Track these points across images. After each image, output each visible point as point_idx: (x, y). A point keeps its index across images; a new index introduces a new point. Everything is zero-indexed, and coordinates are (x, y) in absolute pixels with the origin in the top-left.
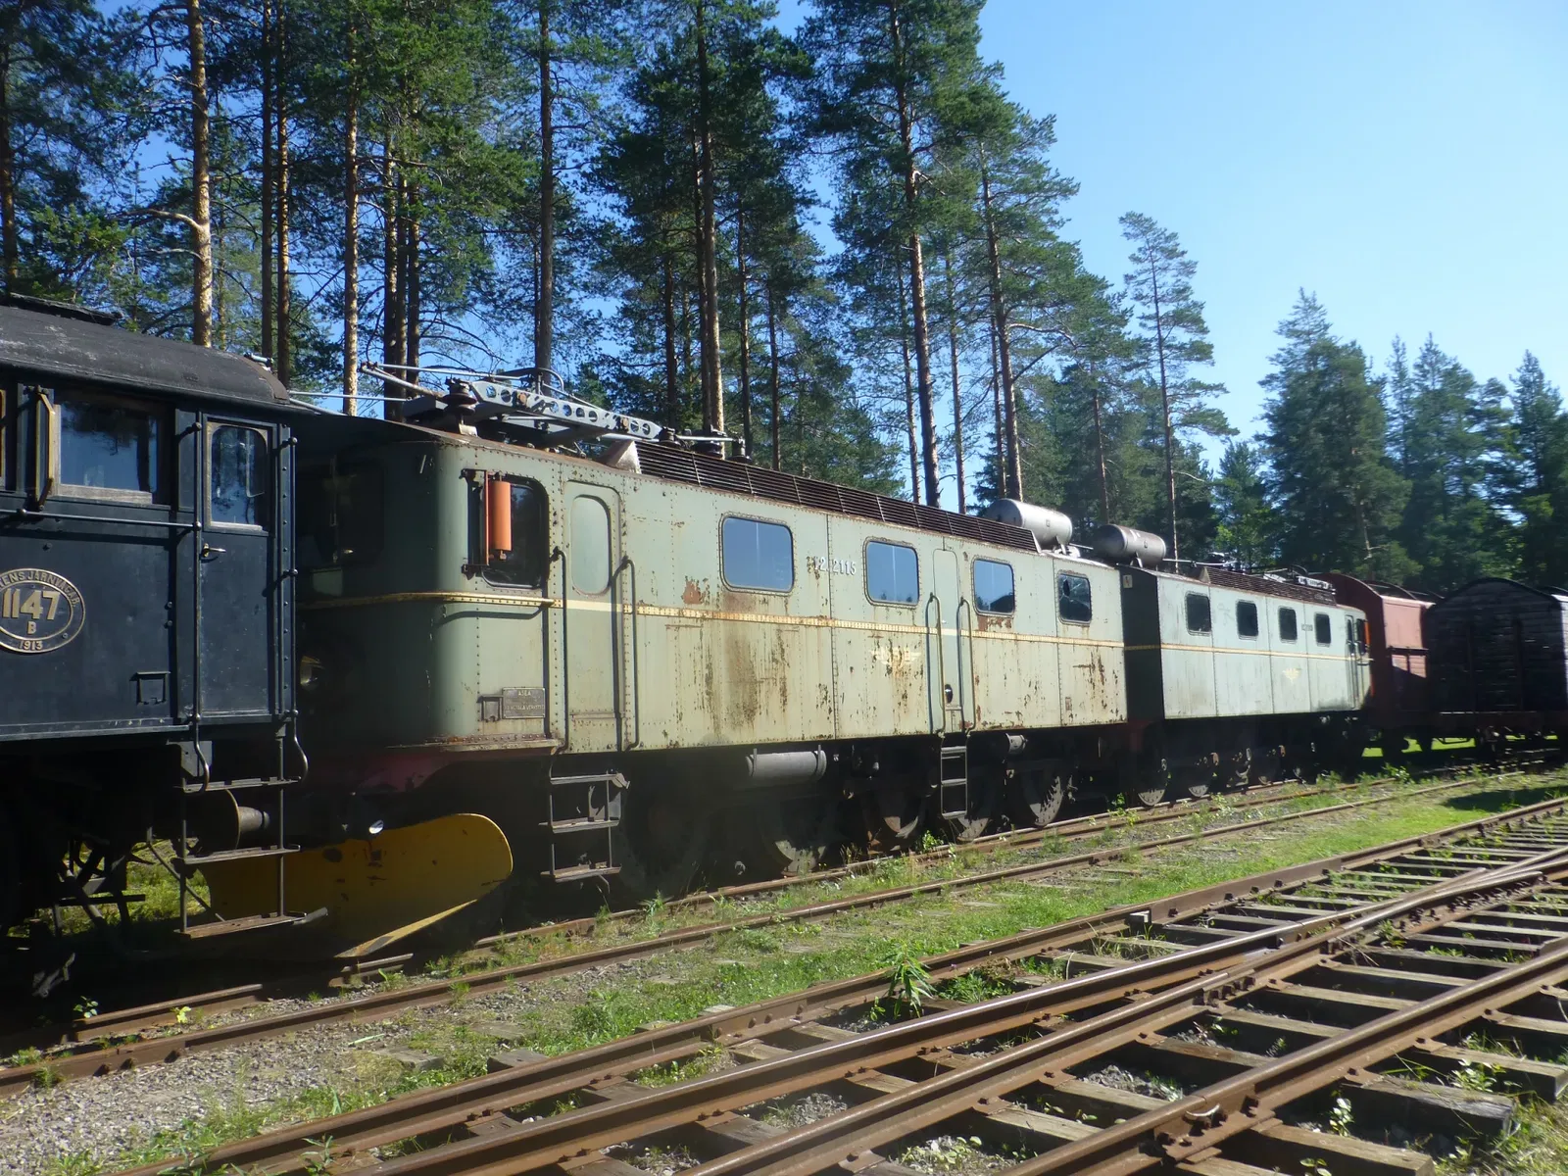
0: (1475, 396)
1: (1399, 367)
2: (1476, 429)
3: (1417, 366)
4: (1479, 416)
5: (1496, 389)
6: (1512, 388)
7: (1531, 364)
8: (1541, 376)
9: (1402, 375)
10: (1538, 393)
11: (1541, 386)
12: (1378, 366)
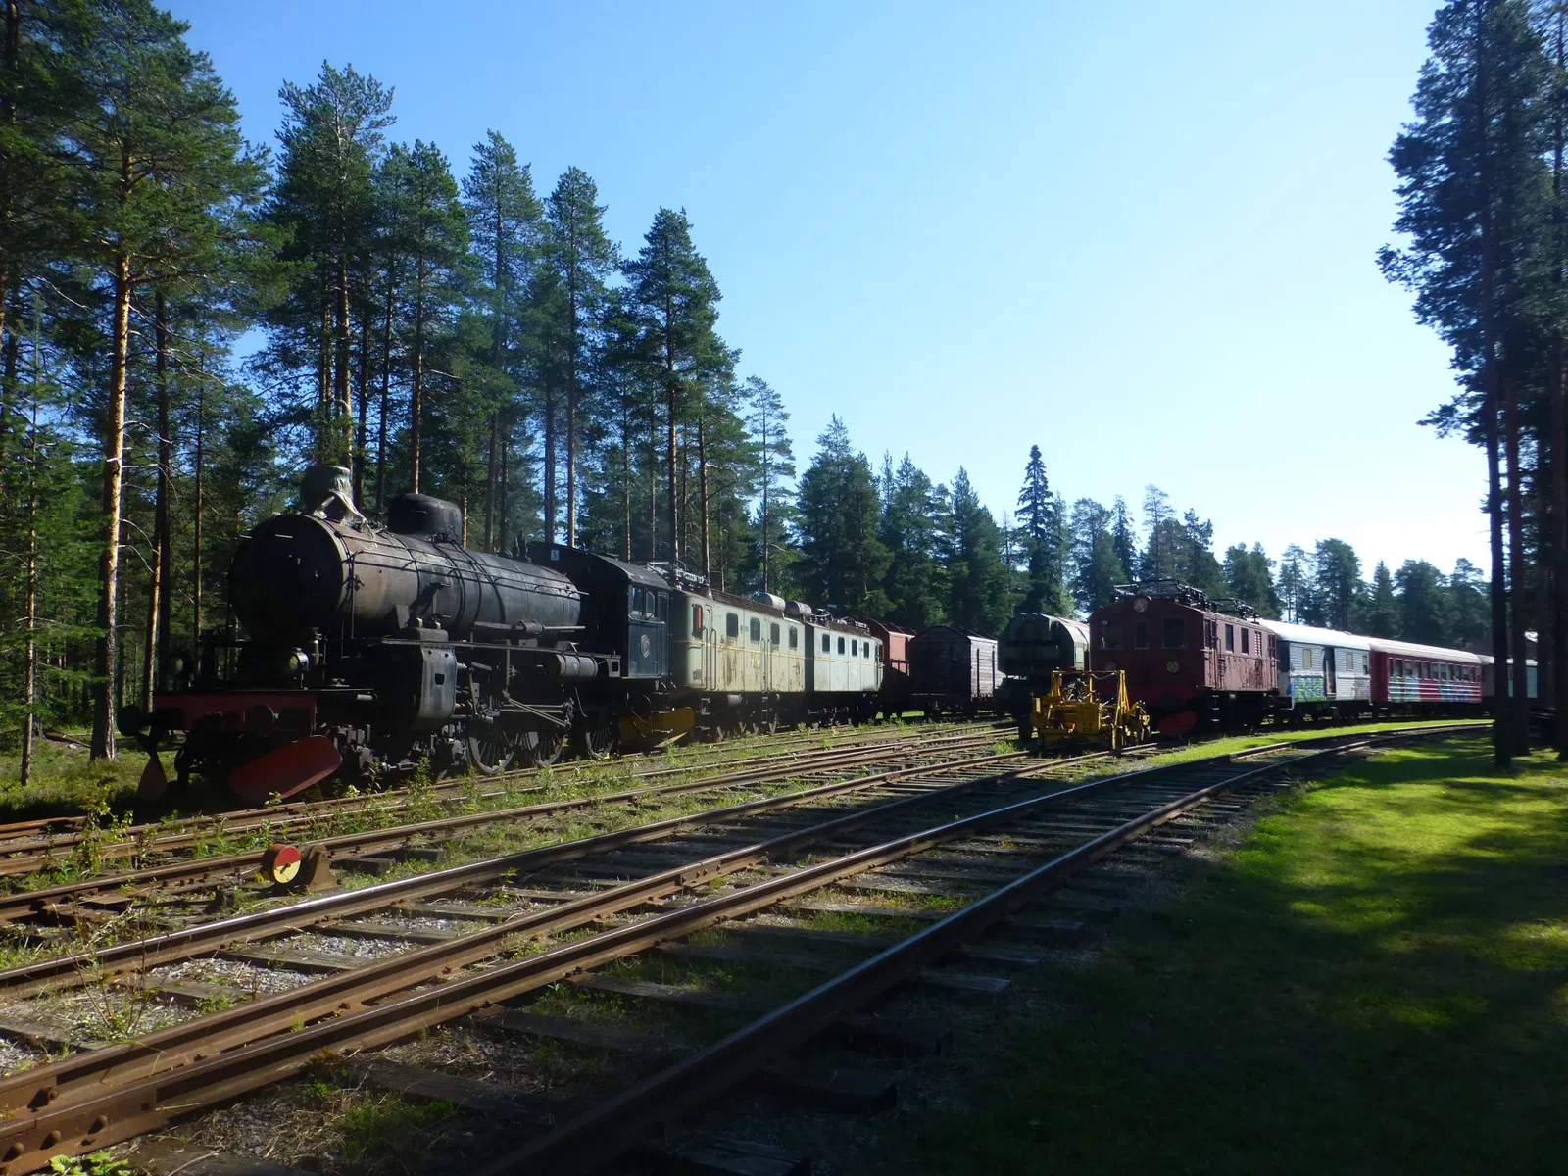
0: (929, 494)
1: (888, 472)
2: (930, 515)
3: (898, 472)
4: (932, 507)
5: (942, 491)
6: (951, 489)
7: (963, 475)
8: (968, 483)
9: (889, 478)
10: (966, 494)
11: (967, 491)
12: (876, 470)
